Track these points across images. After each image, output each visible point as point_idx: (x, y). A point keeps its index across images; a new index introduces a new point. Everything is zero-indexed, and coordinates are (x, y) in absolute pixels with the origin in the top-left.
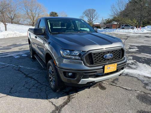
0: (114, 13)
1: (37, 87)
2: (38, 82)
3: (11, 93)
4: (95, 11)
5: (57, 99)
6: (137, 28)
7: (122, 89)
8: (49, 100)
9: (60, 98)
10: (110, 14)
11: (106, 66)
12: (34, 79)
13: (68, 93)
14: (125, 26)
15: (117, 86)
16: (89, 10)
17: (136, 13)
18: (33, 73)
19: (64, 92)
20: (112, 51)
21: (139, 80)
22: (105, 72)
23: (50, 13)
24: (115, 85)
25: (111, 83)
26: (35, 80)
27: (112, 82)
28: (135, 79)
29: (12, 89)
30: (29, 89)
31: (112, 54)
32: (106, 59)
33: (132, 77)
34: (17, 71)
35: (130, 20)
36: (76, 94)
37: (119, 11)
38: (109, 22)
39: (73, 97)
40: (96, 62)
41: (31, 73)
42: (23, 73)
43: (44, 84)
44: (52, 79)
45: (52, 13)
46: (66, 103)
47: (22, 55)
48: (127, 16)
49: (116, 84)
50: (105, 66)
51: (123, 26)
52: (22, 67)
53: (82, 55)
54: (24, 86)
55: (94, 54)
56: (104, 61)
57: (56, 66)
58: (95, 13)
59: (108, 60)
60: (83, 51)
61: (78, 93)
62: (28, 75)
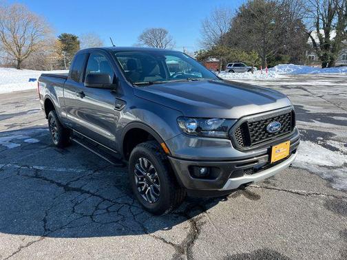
0: (210, 37)
1: (107, 209)
2: (104, 200)
3: (49, 230)
4: (166, 32)
5: (168, 229)
6: (259, 69)
7: (291, 194)
8: (152, 234)
9: (174, 227)
10: (202, 40)
11: (274, 148)
12: (88, 192)
13: (186, 216)
14: (235, 65)
15: (279, 190)
16: (153, 32)
17: (254, 38)
18: (79, 179)
19: (175, 213)
20: (279, 117)
21: (312, 173)
22: (273, 160)
23: (60, 37)
24: (272, 187)
25: (265, 185)
26: (93, 195)
27: (264, 182)
28: (305, 173)
29: (45, 221)
30: (91, 216)
31: (278, 123)
32: (270, 134)
33: (298, 168)
34: (35, 179)
35: (244, 54)
36: (205, 214)
37: (219, 33)
38: (203, 58)
39: (202, 221)
40: (254, 141)
41: (75, 181)
42: (52, 182)
43: (120, 201)
44: (146, 188)
45: (65, 36)
46: (193, 237)
47: (26, 141)
48: (236, 45)
49: (274, 185)
50: (271, 147)
51: (230, 65)
52: (42, 168)
53: (229, 127)
54: (73, 212)
55: (252, 124)
56: (267, 137)
57: (168, 154)
58: (167, 37)
59: (274, 135)
60: (227, 119)
61: (207, 211)
62: (70, 186)
